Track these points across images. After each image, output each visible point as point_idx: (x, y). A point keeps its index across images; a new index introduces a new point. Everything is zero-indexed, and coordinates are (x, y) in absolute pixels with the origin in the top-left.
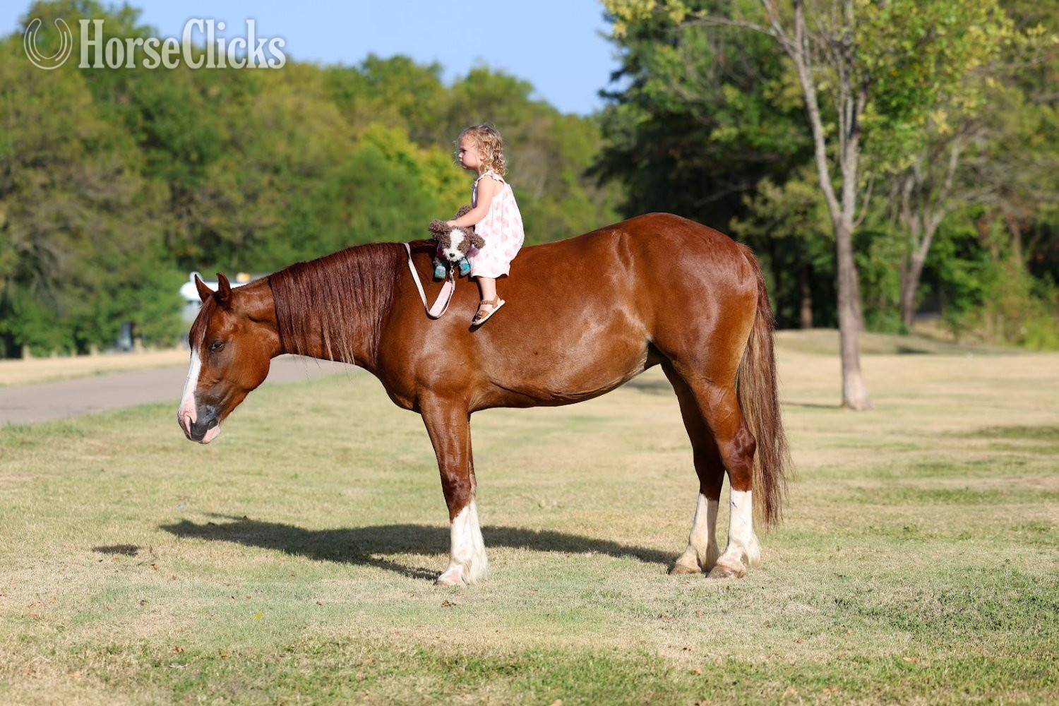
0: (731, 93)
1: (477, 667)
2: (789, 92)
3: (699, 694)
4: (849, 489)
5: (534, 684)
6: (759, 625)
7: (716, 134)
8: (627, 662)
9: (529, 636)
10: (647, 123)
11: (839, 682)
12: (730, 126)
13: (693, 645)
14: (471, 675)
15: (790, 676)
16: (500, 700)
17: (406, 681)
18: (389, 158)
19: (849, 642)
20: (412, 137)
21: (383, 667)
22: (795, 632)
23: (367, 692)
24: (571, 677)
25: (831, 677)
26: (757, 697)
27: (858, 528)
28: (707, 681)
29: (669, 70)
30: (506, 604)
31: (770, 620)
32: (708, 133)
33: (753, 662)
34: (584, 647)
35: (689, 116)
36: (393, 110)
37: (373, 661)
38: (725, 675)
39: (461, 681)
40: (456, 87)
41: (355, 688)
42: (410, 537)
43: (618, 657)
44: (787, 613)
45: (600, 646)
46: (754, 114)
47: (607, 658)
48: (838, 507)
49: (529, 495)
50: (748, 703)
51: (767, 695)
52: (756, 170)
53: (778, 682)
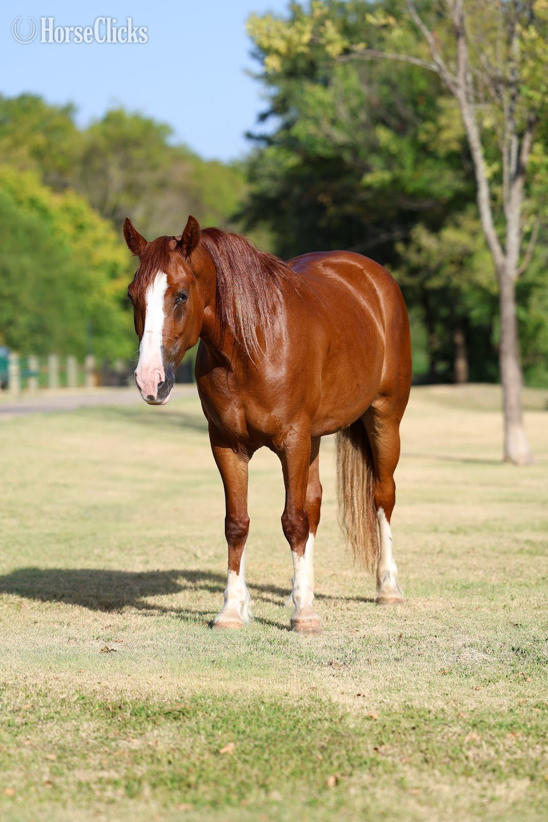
0: (384, 136)
1: (143, 712)
2: (446, 135)
3: (377, 738)
4: (517, 541)
5: (204, 729)
6: (434, 673)
7: (368, 179)
8: (300, 707)
9: (195, 682)
10: (296, 168)
11: (522, 727)
12: (383, 169)
13: (366, 692)
14: (136, 721)
15: (471, 722)
16: (169, 744)
17: (68, 726)
18: (19, 203)
19: (529, 690)
20: (46, 181)
21: (43, 712)
22: (472, 680)
23: (29, 737)
24: (242, 722)
25: (514, 723)
26: (437, 742)
27: (530, 579)
28: (384, 726)
29: (319, 112)
30: (168, 650)
31: (446, 668)
32: (360, 177)
33: (431, 708)
34: (253, 693)
35: (338, 160)
36: (23, 152)
37: (32, 706)
38: (402, 720)
39: (126, 727)
40: (92, 129)
41: (14, 733)
42: (62, 585)
43: (290, 702)
44: (463, 661)
45: (270, 692)
46: (408, 159)
47: (279, 703)
48: (508, 559)
49: (183, 545)
50: (430, 747)
51: (448, 740)
52: (408, 218)
53: (459, 727)
